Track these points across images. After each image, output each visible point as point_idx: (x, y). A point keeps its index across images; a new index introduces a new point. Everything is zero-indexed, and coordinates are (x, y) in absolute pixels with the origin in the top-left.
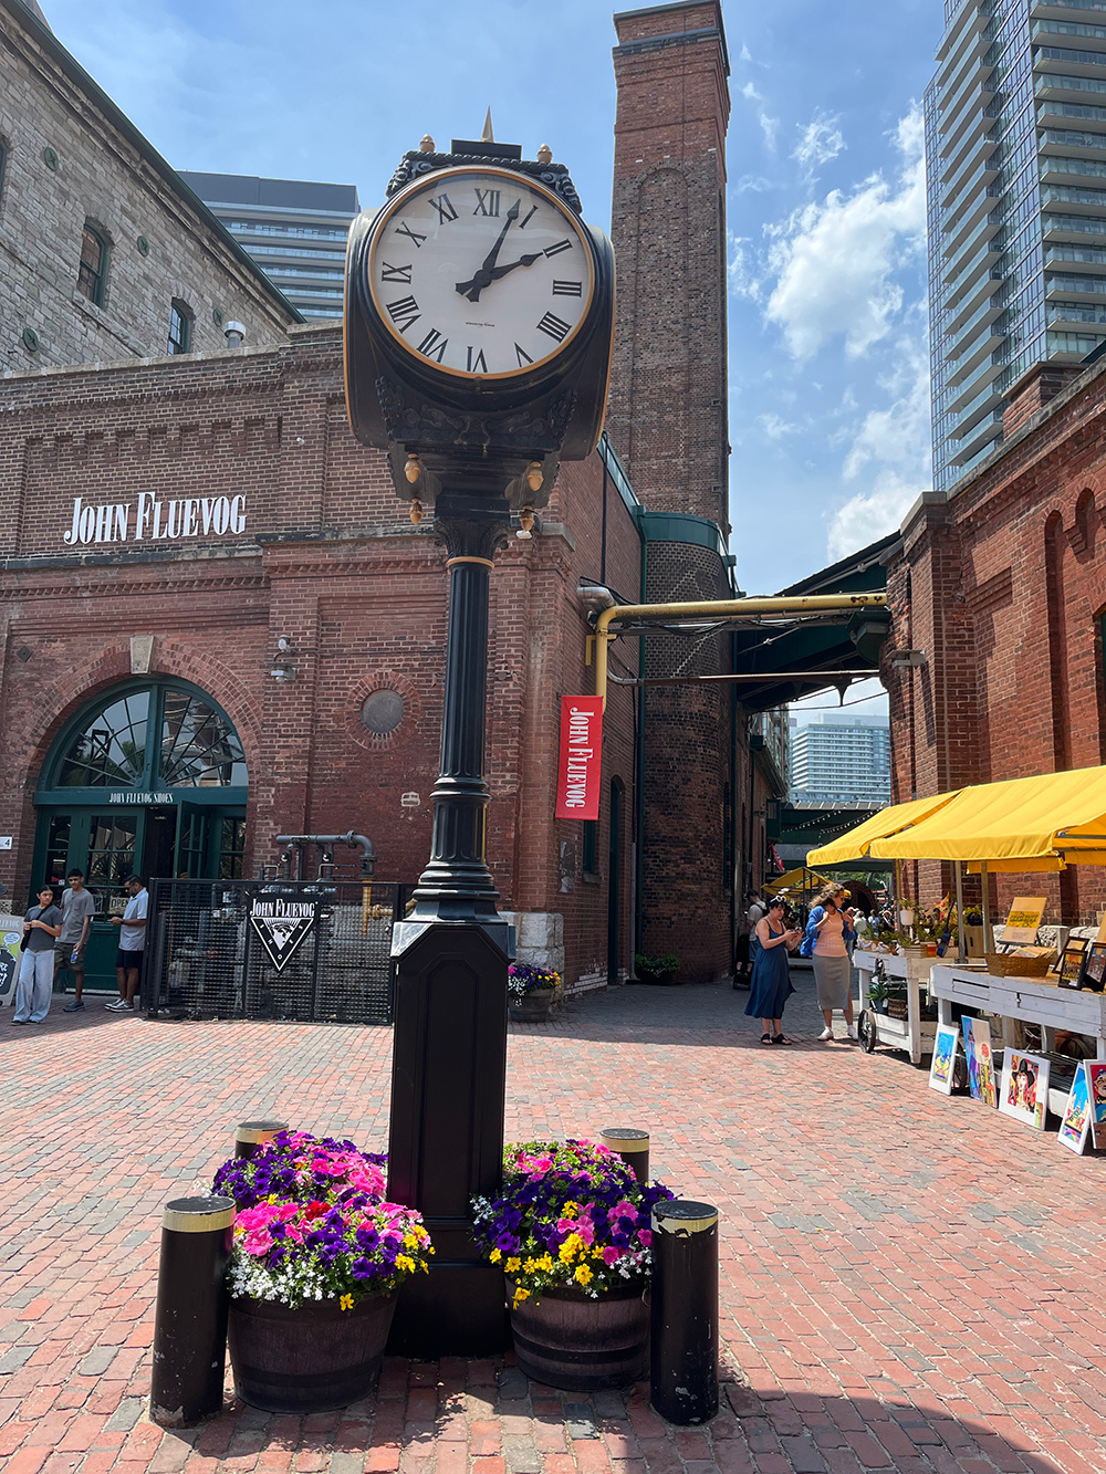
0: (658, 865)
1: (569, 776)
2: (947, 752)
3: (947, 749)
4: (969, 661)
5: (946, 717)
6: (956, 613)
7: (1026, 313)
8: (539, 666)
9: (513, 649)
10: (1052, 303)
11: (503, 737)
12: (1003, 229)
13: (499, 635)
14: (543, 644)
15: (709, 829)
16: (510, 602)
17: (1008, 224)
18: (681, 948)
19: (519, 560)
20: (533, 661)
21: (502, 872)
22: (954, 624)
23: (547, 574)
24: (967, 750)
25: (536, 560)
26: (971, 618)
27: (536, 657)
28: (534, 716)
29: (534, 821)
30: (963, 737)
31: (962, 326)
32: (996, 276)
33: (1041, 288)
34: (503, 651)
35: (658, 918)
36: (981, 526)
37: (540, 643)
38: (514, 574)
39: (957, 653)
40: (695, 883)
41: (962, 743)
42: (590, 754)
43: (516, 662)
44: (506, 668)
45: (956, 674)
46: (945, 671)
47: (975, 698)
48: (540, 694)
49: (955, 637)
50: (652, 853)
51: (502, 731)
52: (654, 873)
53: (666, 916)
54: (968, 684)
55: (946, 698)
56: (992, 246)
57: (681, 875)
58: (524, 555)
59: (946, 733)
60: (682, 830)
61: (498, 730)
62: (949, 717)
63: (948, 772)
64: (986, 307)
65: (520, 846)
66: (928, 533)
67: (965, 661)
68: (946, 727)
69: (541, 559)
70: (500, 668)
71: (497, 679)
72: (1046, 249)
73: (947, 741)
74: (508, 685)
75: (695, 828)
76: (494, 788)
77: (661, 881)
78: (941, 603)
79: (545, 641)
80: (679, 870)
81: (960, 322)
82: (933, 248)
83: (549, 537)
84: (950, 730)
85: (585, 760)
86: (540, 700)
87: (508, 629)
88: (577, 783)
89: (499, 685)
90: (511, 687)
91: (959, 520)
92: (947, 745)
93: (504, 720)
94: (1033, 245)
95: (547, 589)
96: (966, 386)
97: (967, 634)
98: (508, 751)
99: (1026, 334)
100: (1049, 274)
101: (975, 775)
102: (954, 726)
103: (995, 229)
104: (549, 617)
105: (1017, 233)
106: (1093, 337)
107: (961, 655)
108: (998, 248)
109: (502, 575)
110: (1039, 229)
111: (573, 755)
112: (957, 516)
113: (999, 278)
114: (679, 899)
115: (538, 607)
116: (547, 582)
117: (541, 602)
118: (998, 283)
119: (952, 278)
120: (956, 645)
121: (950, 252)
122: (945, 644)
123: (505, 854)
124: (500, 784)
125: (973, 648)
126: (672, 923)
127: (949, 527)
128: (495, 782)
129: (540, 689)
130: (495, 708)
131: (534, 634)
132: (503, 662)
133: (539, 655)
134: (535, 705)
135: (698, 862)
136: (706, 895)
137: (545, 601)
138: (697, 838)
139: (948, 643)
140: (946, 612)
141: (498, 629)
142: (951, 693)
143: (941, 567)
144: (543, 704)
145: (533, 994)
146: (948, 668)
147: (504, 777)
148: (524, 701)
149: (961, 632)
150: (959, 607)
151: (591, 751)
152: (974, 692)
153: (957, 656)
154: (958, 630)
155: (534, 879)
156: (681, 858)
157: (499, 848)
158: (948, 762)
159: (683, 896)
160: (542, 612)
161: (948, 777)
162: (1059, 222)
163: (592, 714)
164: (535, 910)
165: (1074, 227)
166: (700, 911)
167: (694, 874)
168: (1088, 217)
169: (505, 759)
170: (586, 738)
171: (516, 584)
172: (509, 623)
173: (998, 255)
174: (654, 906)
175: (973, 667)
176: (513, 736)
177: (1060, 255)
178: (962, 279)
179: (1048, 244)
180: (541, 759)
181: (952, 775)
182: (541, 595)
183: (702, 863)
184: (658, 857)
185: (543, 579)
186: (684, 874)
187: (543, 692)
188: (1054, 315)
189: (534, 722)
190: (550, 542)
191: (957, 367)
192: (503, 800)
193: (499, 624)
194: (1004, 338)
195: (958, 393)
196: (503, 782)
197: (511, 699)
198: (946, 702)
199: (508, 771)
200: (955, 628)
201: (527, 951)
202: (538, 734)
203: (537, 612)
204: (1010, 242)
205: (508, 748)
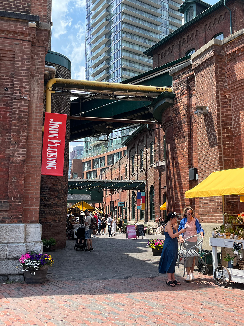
0: (47, 200)
1: (48, 153)
2: (222, 150)
3: (222, 149)
4: (230, 112)
5: (221, 135)
6: (224, 92)
7: (116, 33)
8: (36, 95)
9: (24, 84)
10: (123, 31)
11: (18, 129)
12: (110, 6)
13: (16, 75)
14: (38, 84)
15: (66, 185)
16: (23, 59)
17: (112, 4)
18: (55, 235)
19: (28, 38)
20: (32, 92)
21: (17, 202)
22: (224, 97)
23: (40, 49)
24: (229, 149)
25: (35, 41)
26: (229, 95)
27: (34, 90)
28: (33, 121)
29: (33, 175)
30: (228, 144)
31: (96, 33)
32: (107, 20)
33: (121, 26)
34: (18, 84)
35: (46, 223)
36: (241, 55)
37: (37, 83)
38: (25, 45)
39: (225, 109)
40: (60, 207)
41: (228, 146)
42: (59, 143)
43: (26, 91)
44: (20, 93)
45: (225, 117)
46: (221, 116)
47: (231, 128)
48: (36, 110)
49: (224, 102)
50: (44, 195)
51: (17, 126)
52: (45, 203)
53: (49, 221)
54: (229, 122)
55: (221, 127)
56: (107, 10)
57: (56, 204)
58: (31, 35)
59: (222, 142)
60: (57, 185)
61: (15, 126)
62: (222, 135)
63: (223, 158)
64: (104, 29)
65: (26, 188)
66: (214, 57)
67: (228, 112)
68: (221, 139)
69: (38, 41)
70: (16, 93)
71: (15, 98)
72: (122, 15)
73: (222, 145)
74: (21, 102)
75: (61, 184)
76: (12, 157)
77: (47, 207)
78: (219, 87)
79: (39, 83)
80: (55, 202)
81: (96, 32)
82: (88, 7)
83: (42, 30)
84: (223, 141)
85: (56, 146)
86: (36, 113)
87: (21, 73)
88: (52, 157)
89: (15, 102)
90: (23, 103)
91: (228, 53)
92: (222, 147)
93: (18, 120)
94: (119, 13)
95: (40, 57)
96: (97, 52)
97: (228, 101)
98: (21, 138)
99: (116, 39)
100: (123, 23)
101: (233, 160)
102: (224, 139)
103: (108, 5)
104: (41, 71)
105: (114, 8)
106: (134, 44)
107: (226, 110)
108: (108, 11)
109: (18, 44)
110: (121, 8)
111: (50, 143)
112: (227, 51)
113: (108, 21)
114: (55, 214)
115: (36, 65)
116: (40, 53)
117: (37, 63)
118: (108, 22)
119: (94, 17)
120: (224, 105)
121: (94, 9)
122: (220, 105)
123: (19, 192)
124: (16, 155)
125: (230, 107)
126: (51, 224)
127: (222, 55)
128: (13, 153)
129: (37, 107)
130: (14, 114)
131: (33, 78)
132: (18, 90)
133: (36, 89)
134: (34, 115)
135: (62, 199)
136: (64, 212)
137: (39, 62)
138: (62, 188)
139: (222, 104)
140: (220, 91)
141: (16, 72)
142: (223, 125)
143: (218, 72)
144: (38, 115)
145: (41, 268)
146: (222, 114)
147: (18, 151)
148: (29, 112)
149: (226, 100)
150: (225, 89)
151: (59, 141)
152: (231, 125)
153: (225, 110)
154: (225, 99)
155: (32, 206)
156: (56, 197)
157: (15, 189)
158: (222, 154)
159: (56, 213)
160: (38, 68)
161: (223, 161)
162: (126, 8)
163: (61, 123)
164: (32, 222)
165: (130, 10)
166: (62, 219)
167: (60, 204)
168: (134, 8)
169: (19, 141)
170: (57, 135)
171: (26, 50)
172: (22, 70)
173: (108, 14)
174: (44, 217)
175: (231, 115)
176: (24, 129)
177: (126, 17)
178: (97, 18)
179: (123, 13)
180: (37, 143)
181: (224, 160)
182: (37, 59)
183: (63, 199)
184: (47, 196)
185: (39, 51)
186: (57, 204)
187: (38, 109)
188: (124, 35)
189: (33, 124)
190: (43, 33)
191: (94, 46)
192: (18, 163)
193: (16, 69)
194: (109, 39)
195: (94, 54)
196: (18, 154)
197: (23, 110)
198: (221, 129)
199: (21, 148)
200: (224, 98)
201: (30, 244)
202: (35, 130)
203: (35, 67)
204: (112, 10)
205: (21, 136)
